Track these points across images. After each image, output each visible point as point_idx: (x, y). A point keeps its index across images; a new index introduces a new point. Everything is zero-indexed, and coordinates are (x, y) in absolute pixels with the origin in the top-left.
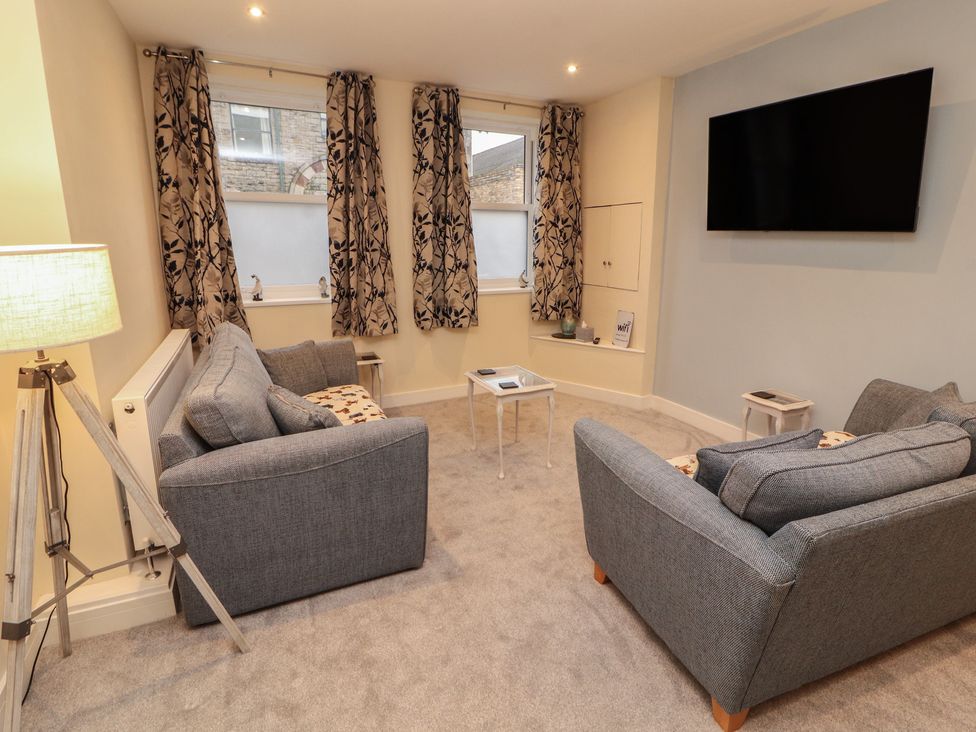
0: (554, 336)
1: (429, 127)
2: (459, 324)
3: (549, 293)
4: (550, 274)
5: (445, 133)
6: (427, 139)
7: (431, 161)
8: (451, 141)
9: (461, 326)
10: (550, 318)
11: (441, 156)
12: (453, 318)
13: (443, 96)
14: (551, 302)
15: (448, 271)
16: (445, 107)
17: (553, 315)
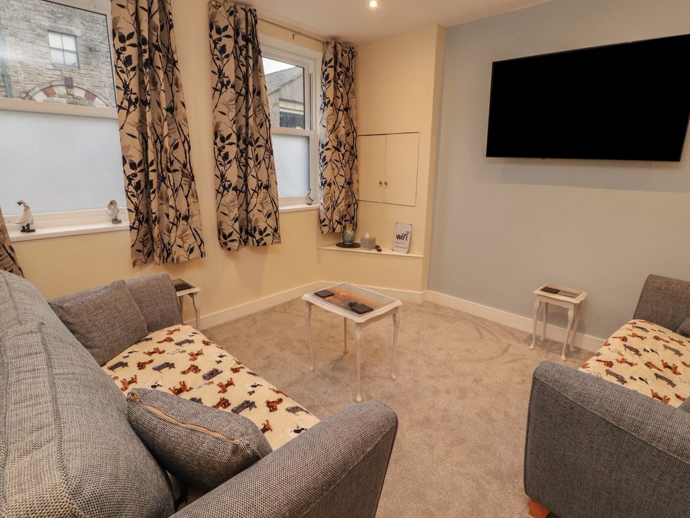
0: (338, 245)
1: (229, 44)
2: (263, 242)
3: (334, 209)
4: (334, 192)
5: (244, 52)
6: (227, 56)
7: (232, 79)
8: (251, 62)
9: (265, 244)
10: (336, 231)
11: (241, 76)
12: (258, 236)
13: (241, 15)
14: (336, 217)
15: (252, 192)
16: (243, 26)
17: (339, 229)
